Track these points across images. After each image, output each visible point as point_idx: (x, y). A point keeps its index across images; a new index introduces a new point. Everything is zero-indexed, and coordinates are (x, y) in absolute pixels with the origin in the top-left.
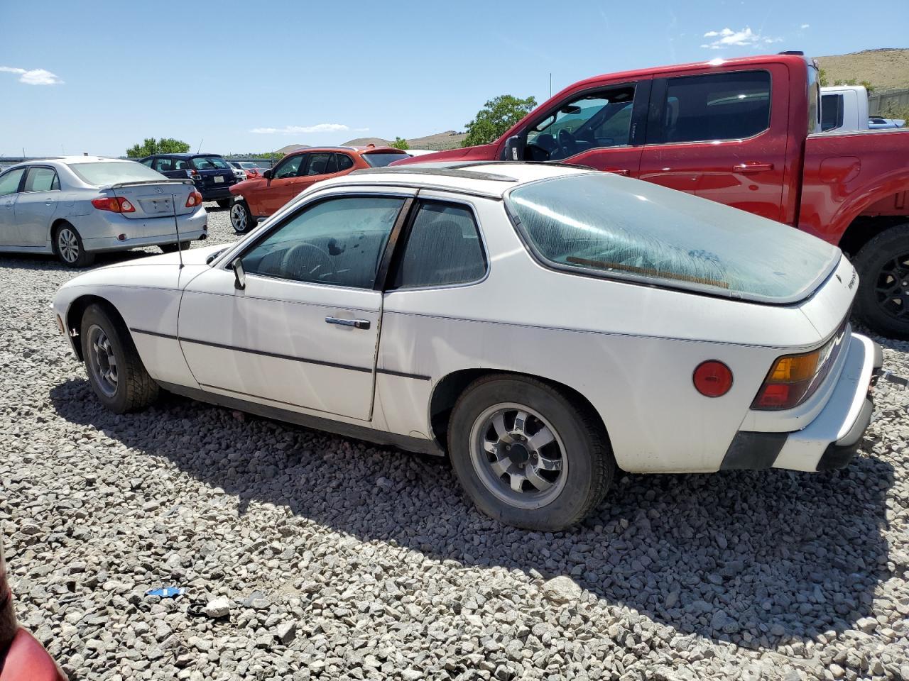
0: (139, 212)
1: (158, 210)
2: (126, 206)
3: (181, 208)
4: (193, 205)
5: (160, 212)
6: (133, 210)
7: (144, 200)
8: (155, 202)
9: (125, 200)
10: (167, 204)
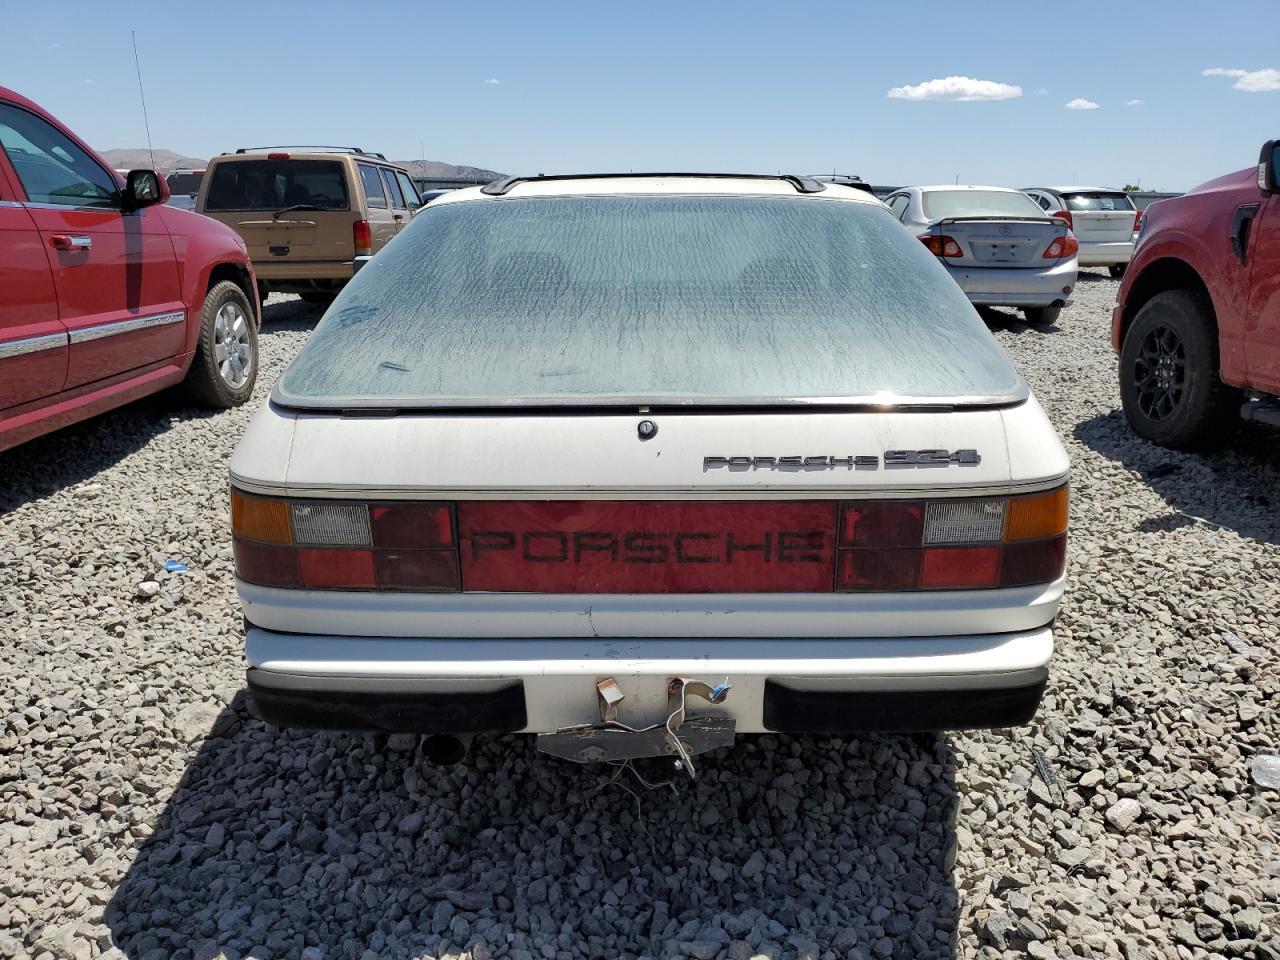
0: (968, 257)
1: (995, 258)
2: (950, 249)
3: (1037, 258)
4: (1055, 257)
5: (998, 261)
6: (960, 254)
7: (977, 242)
8: (994, 246)
9: (951, 240)
10: (1012, 251)
